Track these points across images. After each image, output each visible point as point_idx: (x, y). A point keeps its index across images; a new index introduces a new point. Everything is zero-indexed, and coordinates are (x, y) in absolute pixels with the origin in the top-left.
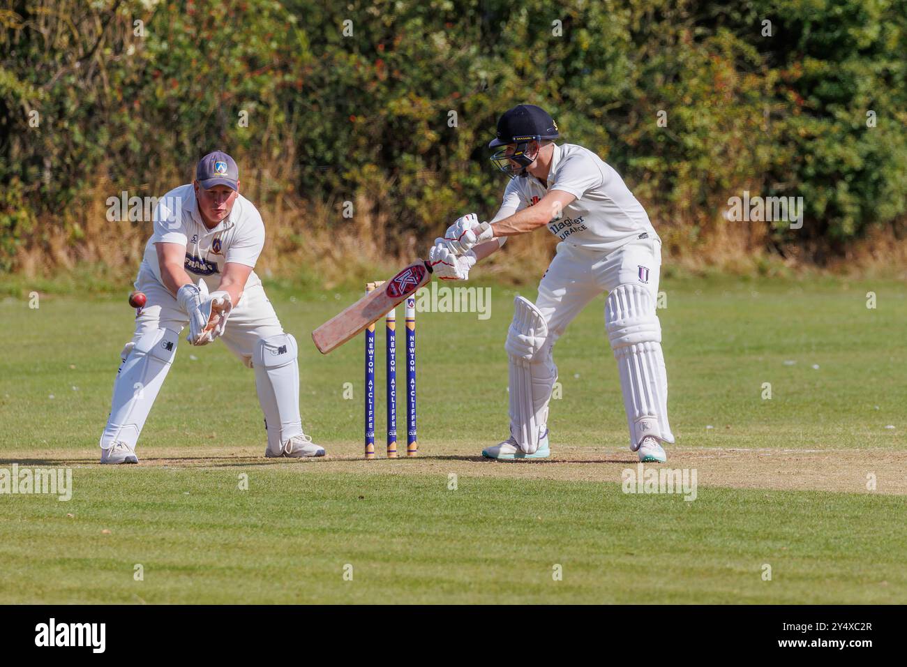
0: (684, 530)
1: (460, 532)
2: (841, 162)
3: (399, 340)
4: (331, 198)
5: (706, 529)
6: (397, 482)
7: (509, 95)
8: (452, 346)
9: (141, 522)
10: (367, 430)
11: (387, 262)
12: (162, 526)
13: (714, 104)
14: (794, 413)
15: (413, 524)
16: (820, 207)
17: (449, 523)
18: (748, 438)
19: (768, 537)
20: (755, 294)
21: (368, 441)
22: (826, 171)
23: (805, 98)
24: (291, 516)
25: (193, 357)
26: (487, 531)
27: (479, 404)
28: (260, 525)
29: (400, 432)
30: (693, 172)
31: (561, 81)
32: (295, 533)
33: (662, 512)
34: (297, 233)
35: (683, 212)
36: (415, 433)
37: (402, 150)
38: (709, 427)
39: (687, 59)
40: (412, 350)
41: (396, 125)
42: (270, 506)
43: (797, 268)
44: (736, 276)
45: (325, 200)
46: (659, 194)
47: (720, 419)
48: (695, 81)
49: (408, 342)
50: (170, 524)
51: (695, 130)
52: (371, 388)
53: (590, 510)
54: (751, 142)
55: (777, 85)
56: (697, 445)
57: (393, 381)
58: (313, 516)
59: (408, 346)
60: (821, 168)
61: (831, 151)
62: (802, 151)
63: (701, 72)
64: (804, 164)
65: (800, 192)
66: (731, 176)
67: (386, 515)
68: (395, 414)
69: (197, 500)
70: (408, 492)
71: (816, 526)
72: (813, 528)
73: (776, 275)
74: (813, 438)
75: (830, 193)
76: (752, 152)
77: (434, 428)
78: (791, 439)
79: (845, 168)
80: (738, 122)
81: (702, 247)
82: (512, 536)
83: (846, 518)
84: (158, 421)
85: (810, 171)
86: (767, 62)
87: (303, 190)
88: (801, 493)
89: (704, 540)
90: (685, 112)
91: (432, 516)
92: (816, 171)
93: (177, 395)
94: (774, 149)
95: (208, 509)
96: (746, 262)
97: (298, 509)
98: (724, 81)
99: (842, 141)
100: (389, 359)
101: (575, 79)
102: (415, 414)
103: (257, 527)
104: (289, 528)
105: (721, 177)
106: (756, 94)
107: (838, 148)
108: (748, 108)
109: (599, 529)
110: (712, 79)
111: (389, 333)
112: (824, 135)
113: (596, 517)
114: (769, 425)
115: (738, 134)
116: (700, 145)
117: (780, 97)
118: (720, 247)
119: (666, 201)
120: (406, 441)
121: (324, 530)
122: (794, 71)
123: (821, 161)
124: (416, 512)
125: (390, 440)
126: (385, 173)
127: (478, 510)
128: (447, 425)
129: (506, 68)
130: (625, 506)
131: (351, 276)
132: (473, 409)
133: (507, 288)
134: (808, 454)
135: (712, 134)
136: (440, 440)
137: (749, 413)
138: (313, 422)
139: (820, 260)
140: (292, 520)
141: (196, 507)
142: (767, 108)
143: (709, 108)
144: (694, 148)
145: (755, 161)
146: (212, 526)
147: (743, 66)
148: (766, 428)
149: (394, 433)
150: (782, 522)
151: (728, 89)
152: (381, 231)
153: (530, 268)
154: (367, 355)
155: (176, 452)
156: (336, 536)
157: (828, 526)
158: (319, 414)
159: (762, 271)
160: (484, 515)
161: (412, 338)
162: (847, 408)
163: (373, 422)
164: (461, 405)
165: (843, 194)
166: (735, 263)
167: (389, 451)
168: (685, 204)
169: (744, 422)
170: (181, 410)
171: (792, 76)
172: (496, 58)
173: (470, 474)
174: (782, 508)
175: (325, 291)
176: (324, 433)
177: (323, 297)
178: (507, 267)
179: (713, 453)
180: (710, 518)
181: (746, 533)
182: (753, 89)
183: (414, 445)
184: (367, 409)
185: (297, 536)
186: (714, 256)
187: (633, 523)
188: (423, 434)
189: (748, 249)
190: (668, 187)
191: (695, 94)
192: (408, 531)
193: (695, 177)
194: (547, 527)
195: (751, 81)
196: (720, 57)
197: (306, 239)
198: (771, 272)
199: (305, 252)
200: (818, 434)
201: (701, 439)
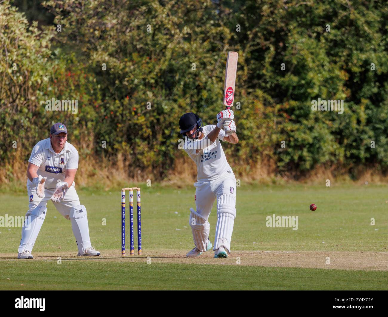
0: (245, 283)
1: (159, 284)
2: (304, 140)
3: (135, 210)
4: (108, 155)
5: (254, 283)
6: (134, 265)
7: (176, 115)
8: (155, 212)
9: (35, 281)
10: (123, 245)
11: (129, 180)
12: (44, 283)
13: (255, 118)
14: (287, 237)
15: (141, 281)
16: (296, 158)
17: (154, 281)
18: (269, 247)
19: (278, 286)
20: (271, 191)
21: (123, 249)
22: (298, 144)
23: (290, 116)
24: (93, 279)
25: (55, 217)
26: (169, 284)
27: (166, 235)
28: (81, 282)
29: (135, 246)
30: (247, 144)
31: (196, 109)
32: (95, 285)
33: (237, 276)
34: (95, 169)
35: (243, 160)
36: (141, 246)
37: (135, 137)
38: (254, 243)
39: (244, 101)
40: (139, 214)
41: (132, 127)
42: (85, 275)
43: (287, 181)
44: (264, 184)
45: (105, 156)
46: (234, 153)
47: (258, 240)
48: (247, 110)
49: (138, 211)
50: (47, 282)
51: (248, 128)
52: (124, 229)
53: (209, 276)
54: (269, 133)
55: (279, 111)
56: (250, 250)
57: (132, 226)
58: (102, 278)
59: (138, 213)
60: (296, 142)
61: (300, 136)
62: (289, 136)
63: (250, 106)
64: (290, 141)
65: (288, 152)
66: (262, 146)
67: (130, 278)
68: (133, 239)
69: (57, 273)
70: (138, 269)
71: (296, 281)
72: (295, 282)
73: (279, 184)
74: (295, 247)
75: (300, 152)
76: (270, 136)
77: (148, 244)
78: (286, 247)
79: (306, 142)
80: (264, 125)
81: (251, 173)
82: (179, 286)
83: (307, 278)
84: (42, 242)
85: (292, 144)
86: (275, 102)
87: (97, 152)
88: (290, 268)
89: (253, 287)
90: (244, 121)
91: (148, 278)
92: (295, 144)
93: (49, 232)
94: (279, 135)
95: (62, 276)
96: (268, 179)
97: (96, 276)
98: (259, 109)
99: (305, 133)
100: (131, 218)
101: (201, 109)
102: (141, 239)
103: (80, 283)
104: (93, 283)
105: (258, 146)
106: (271, 115)
107: (303, 135)
108: (268, 120)
109: (212, 283)
110: (254, 108)
111: (131, 207)
112: (298, 130)
113: (211, 278)
114: (277, 242)
115: (264, 130)
116: (249, 134)
117: (281, 116)
118: (258, 173)
119: (237, 156)
120: (137, 249)
121: (106, 284)
122: (286, 106)
123: (296, 140)
124: (142, 277)
125: (131, 249)
126: (129, 145)
127: (166, 276)
128: (153, 243)
129: (175, 105)
130: (222, 274)
131: (115, 185)
132: (163, 236)
133: (175, 189)
134: (292, 253)
135: (254, 130)
136: (150, 249)
137: (270, 237)
138: (101, 242)
139: (297, 178)
140: (94, 280)
141: (57, 275)
142: (275, 119)
143: (253, 120)
144: (248, 135)
145: (271, 140)
146: (63, 283)
147: (266, 103)
148: (276, 243)
149: (133, 246)
150: (283, 280)
151: (260, 112)
152: (127, 168)
153: (184, 182)
154: (122, 216)
155: (49, 254)
156: (111, 286)
157: (301, 281)
158: (104, 239)
159: (274, 182)
160: (168, 278)
161: (139, 209)
162: (307, 235)
163: (124, 242)
164: (158, 235)
165: (305, 153)
166: (263, 179)
167: (131, 253)
168: (244, 157)
169: (268, 241)
170: (51, 238)
171: (285, 108)
172: (171, 101)
173: (162, 262)
174: (283, 274)
175: (105, 191)
176: (105, 246)
177: (105, 194)
178: (175, 181)
179: (256, 253)
180: (255, 278)
181: (269, 284)
182: (270, 112)
183: (140, 251)
184: (122, 237)
185: (96, 286)
186: (255, 177)
187: (225, 281)
188: (144, 246)
189: (269, 173)
190: (238, 150)
191: (247, 114)
192: (139, 284)
193: (248, 146)
194: (192, 282)
195: (269, 110)
196: (257, 100)
197: (98, 172)
198: (277, 183)
199: (98, 177)
200: (296, 245)
201: (251, 248)
